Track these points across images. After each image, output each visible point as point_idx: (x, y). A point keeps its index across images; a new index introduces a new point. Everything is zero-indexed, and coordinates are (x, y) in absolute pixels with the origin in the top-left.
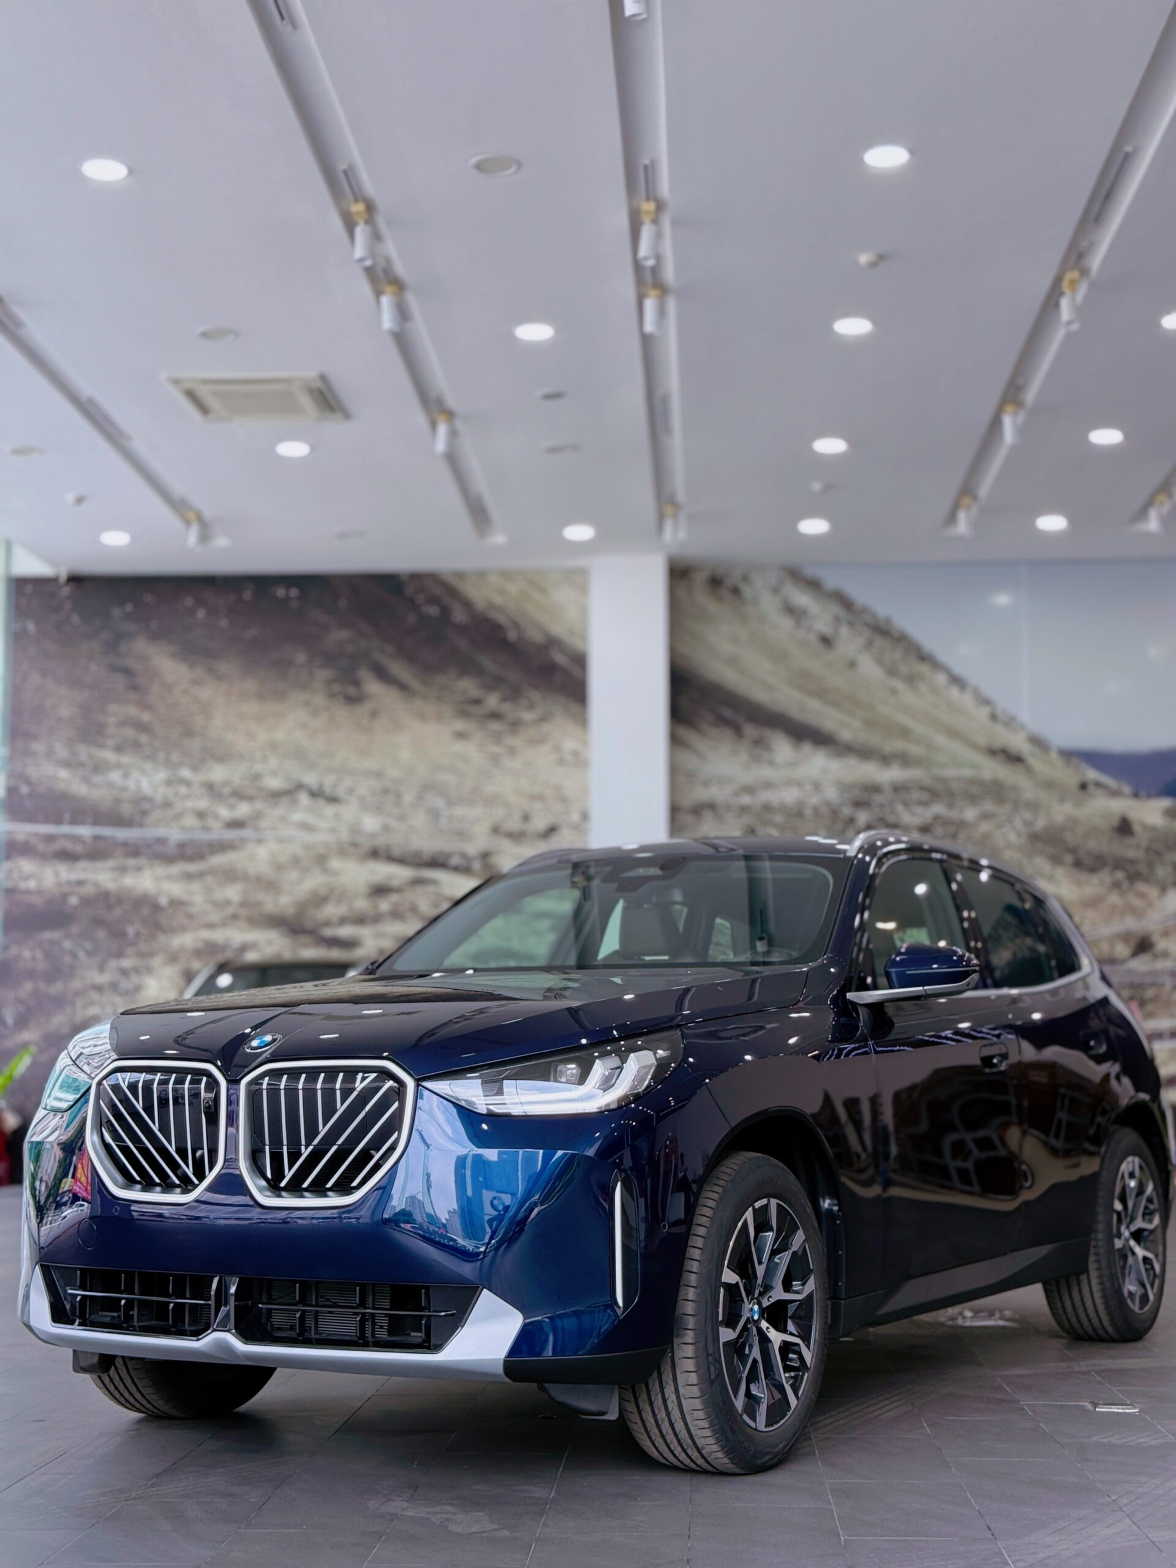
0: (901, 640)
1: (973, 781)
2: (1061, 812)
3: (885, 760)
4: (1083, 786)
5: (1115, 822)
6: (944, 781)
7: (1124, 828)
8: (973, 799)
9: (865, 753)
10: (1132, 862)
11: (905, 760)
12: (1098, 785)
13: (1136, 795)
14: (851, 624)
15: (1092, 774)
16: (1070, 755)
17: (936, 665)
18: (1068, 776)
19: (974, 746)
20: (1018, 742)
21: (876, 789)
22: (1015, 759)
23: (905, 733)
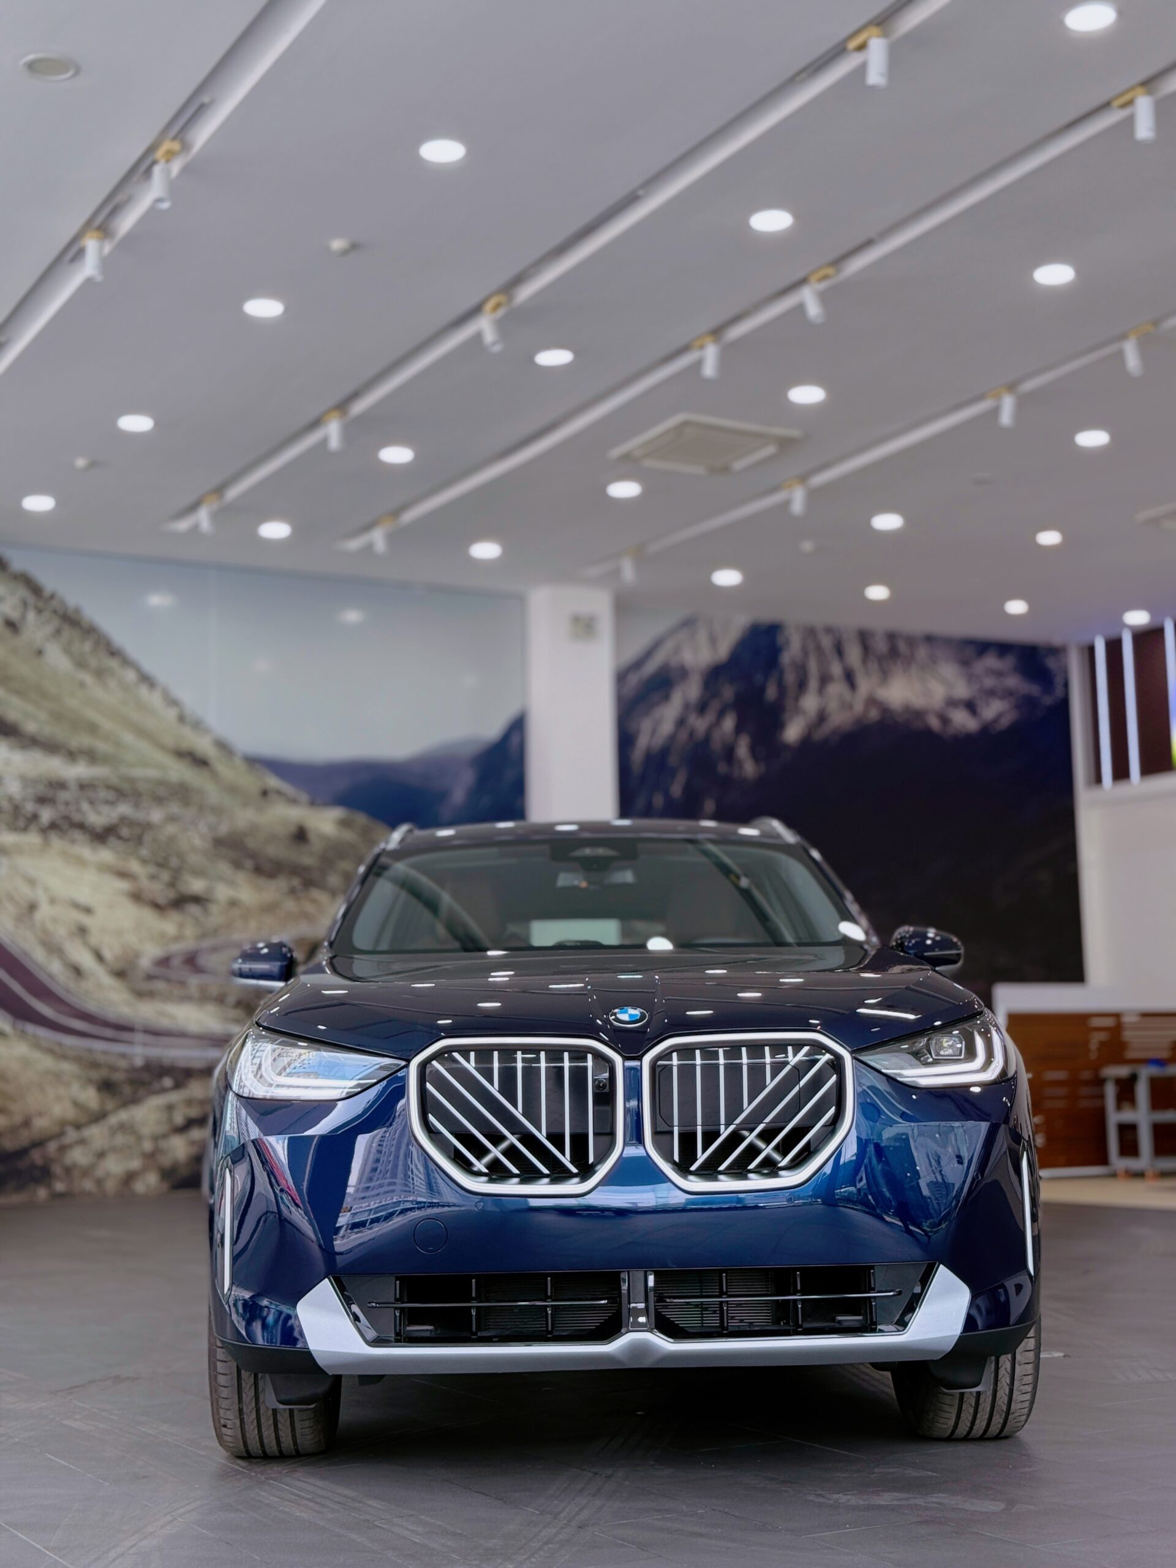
0: (89, 631)
1: (161, 783)
2: (244, 817)
3: (72, 755)
4: (265, 793)
5: (293, 829)
6: (132, 781)
7: (301, 835)
8: (159, 800)
9: (51, 747)
10: (307, 869)
11: (92, 757)
12: (279, 792)
13: (313, 803)
14: (39, 611)
15: (273, 782)
16: (255, 762)
17: (127, 662)
18: (250, 781)
19: (162, 747)
20: (204, 745)
21: (61, 785)
22: (200, 762)
23: (93, 729)
